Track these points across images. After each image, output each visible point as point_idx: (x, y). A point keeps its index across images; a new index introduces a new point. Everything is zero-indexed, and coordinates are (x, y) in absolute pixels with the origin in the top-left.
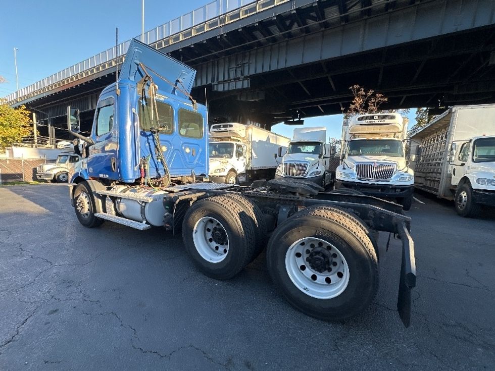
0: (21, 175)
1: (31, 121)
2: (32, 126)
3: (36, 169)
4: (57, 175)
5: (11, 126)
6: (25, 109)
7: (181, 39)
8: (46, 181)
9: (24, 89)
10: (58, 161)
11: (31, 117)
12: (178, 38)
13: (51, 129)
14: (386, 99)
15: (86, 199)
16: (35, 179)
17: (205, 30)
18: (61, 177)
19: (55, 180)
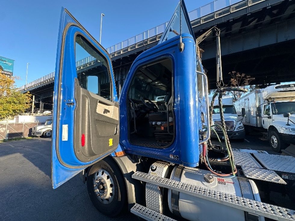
0: (21, 134)
1: (31, 100)
2: (31, 103)
3: (31, 129)
4: (45, 133)
5: (20, 103)
6: (29, 94)
7: (122, 53)
8: (37, 137)
9: (30, 83)
10: (46, 124)
11: (32, 98)
12: (120, 52)
13: (42, 104)
14: (254, 79)
15: (109, 180)
16: (30, 135)
17: (136, 48)
18: (47, 134)
19: (43, 136)
